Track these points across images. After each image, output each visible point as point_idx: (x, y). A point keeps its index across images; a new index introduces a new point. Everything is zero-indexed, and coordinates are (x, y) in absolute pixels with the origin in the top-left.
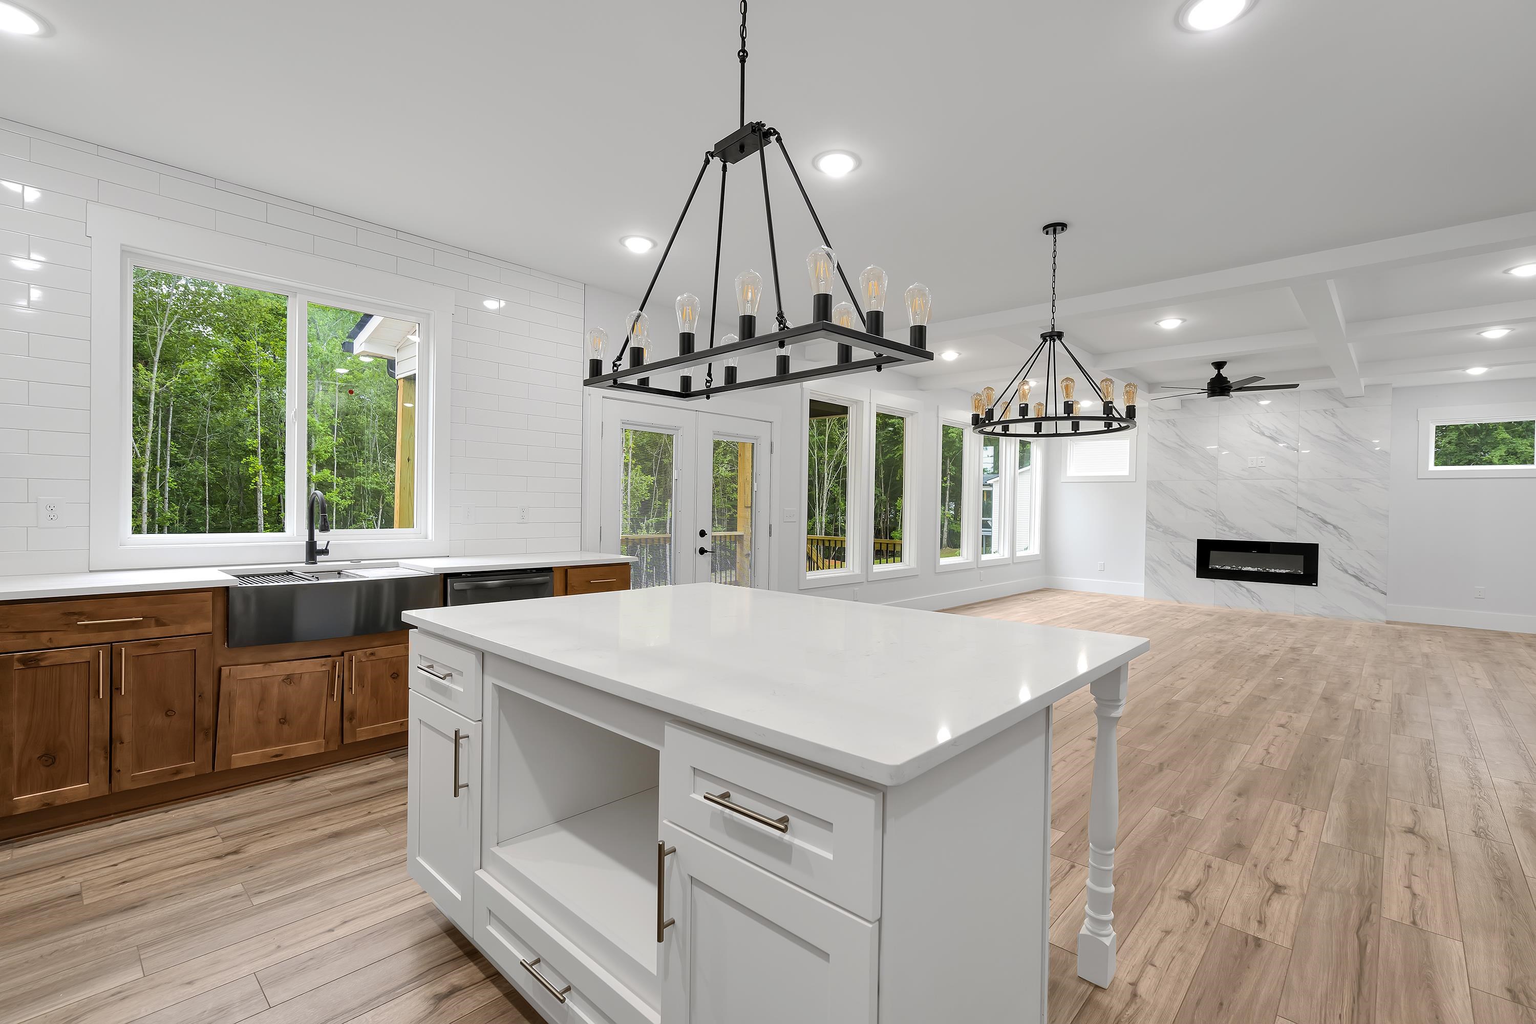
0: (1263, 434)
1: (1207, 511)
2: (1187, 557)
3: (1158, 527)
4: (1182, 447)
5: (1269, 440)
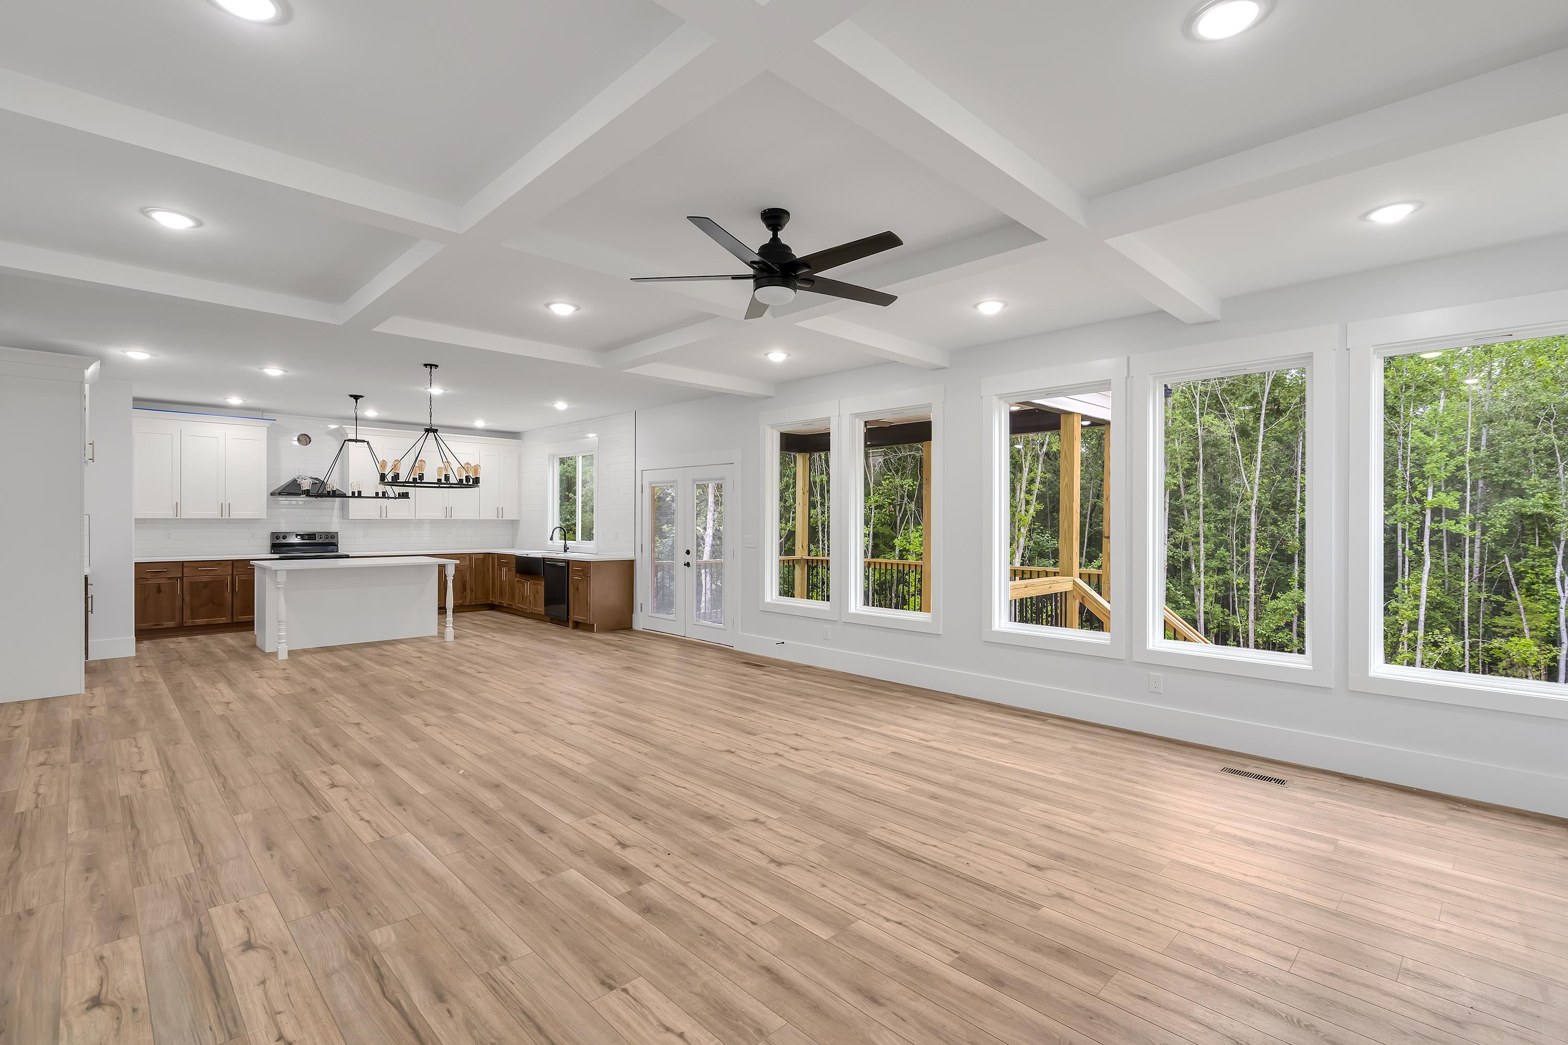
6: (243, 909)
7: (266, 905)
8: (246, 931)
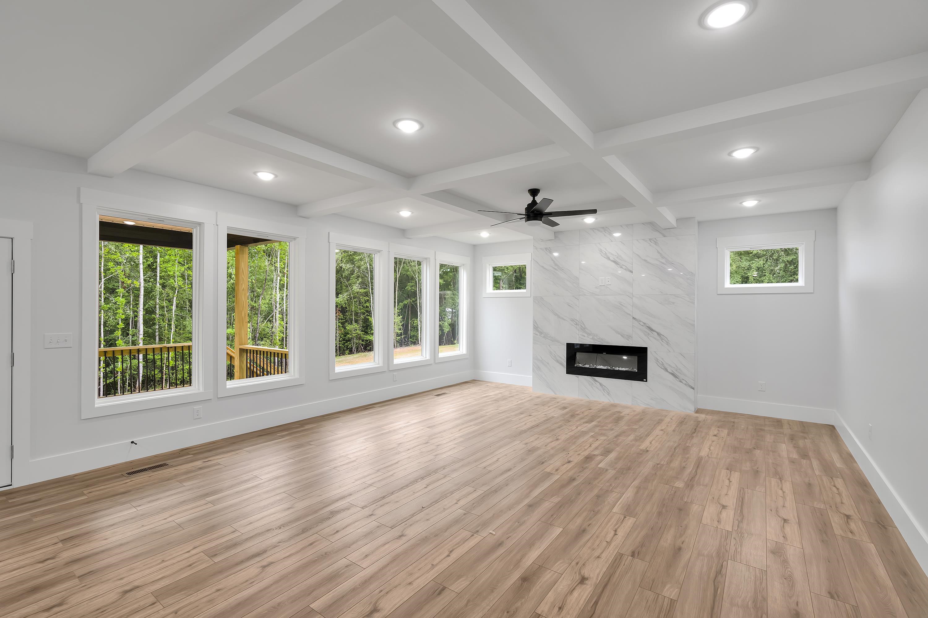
0: (609, 259)
1: (572, 320)
2: (561, 358)
3: (541, 333)
4: (556, 269)
5: (613, 264)
6: (717, 522)
7: (706, 519)
8: (721, 513)
